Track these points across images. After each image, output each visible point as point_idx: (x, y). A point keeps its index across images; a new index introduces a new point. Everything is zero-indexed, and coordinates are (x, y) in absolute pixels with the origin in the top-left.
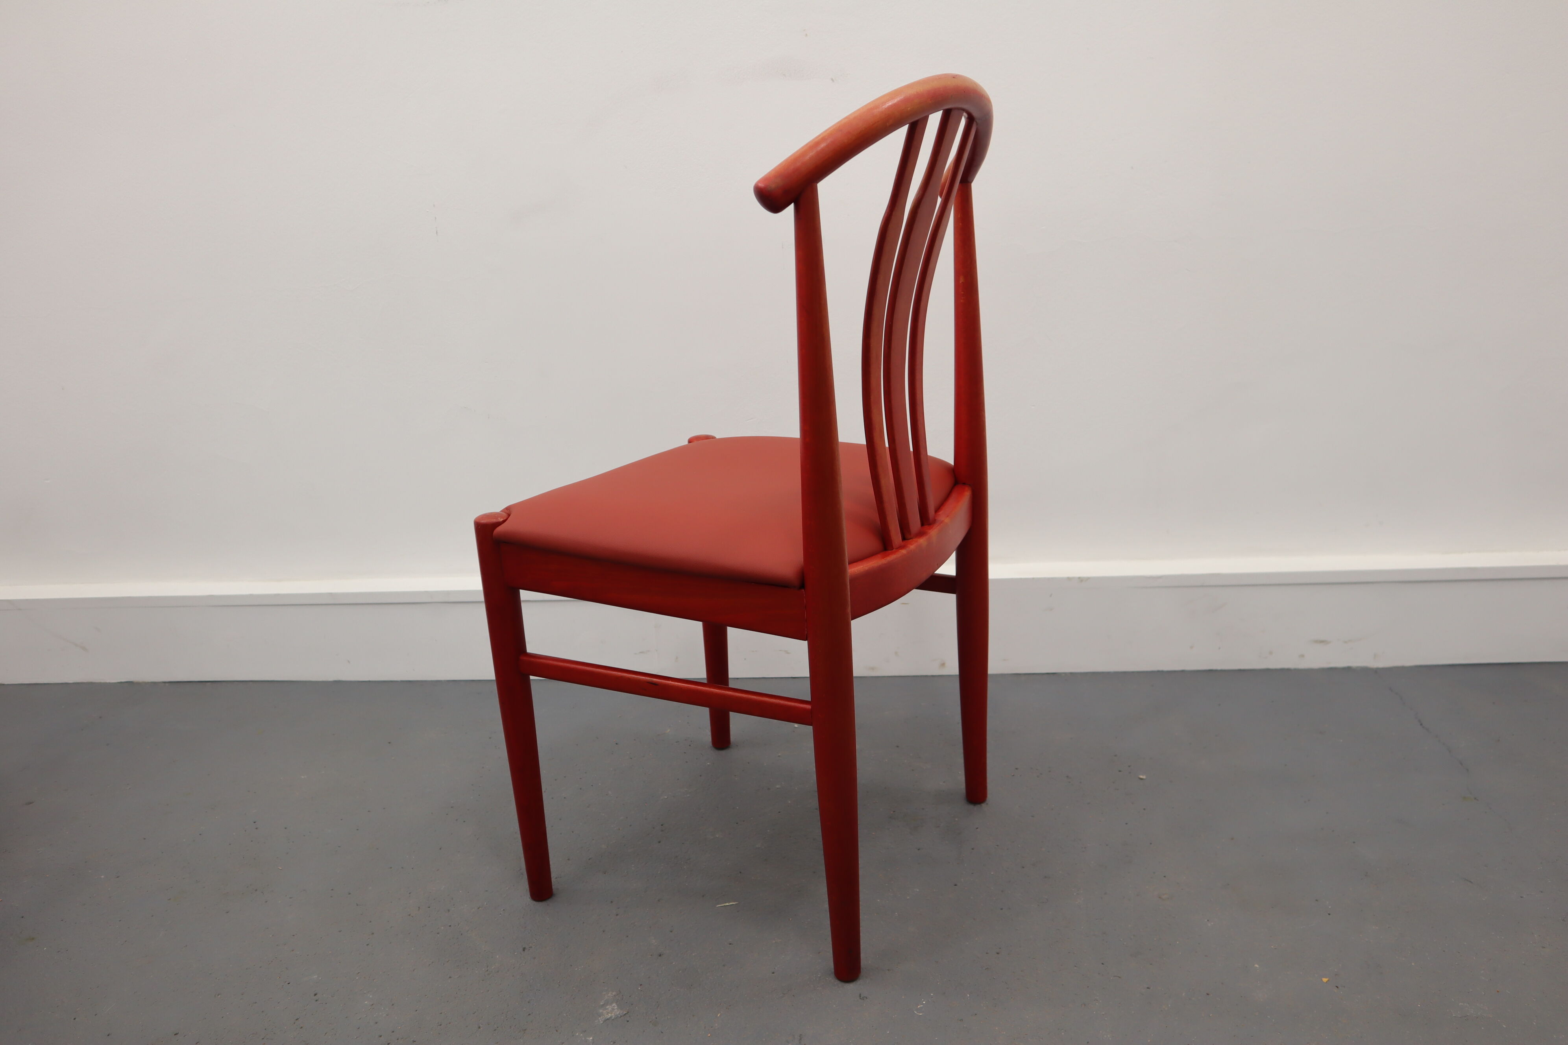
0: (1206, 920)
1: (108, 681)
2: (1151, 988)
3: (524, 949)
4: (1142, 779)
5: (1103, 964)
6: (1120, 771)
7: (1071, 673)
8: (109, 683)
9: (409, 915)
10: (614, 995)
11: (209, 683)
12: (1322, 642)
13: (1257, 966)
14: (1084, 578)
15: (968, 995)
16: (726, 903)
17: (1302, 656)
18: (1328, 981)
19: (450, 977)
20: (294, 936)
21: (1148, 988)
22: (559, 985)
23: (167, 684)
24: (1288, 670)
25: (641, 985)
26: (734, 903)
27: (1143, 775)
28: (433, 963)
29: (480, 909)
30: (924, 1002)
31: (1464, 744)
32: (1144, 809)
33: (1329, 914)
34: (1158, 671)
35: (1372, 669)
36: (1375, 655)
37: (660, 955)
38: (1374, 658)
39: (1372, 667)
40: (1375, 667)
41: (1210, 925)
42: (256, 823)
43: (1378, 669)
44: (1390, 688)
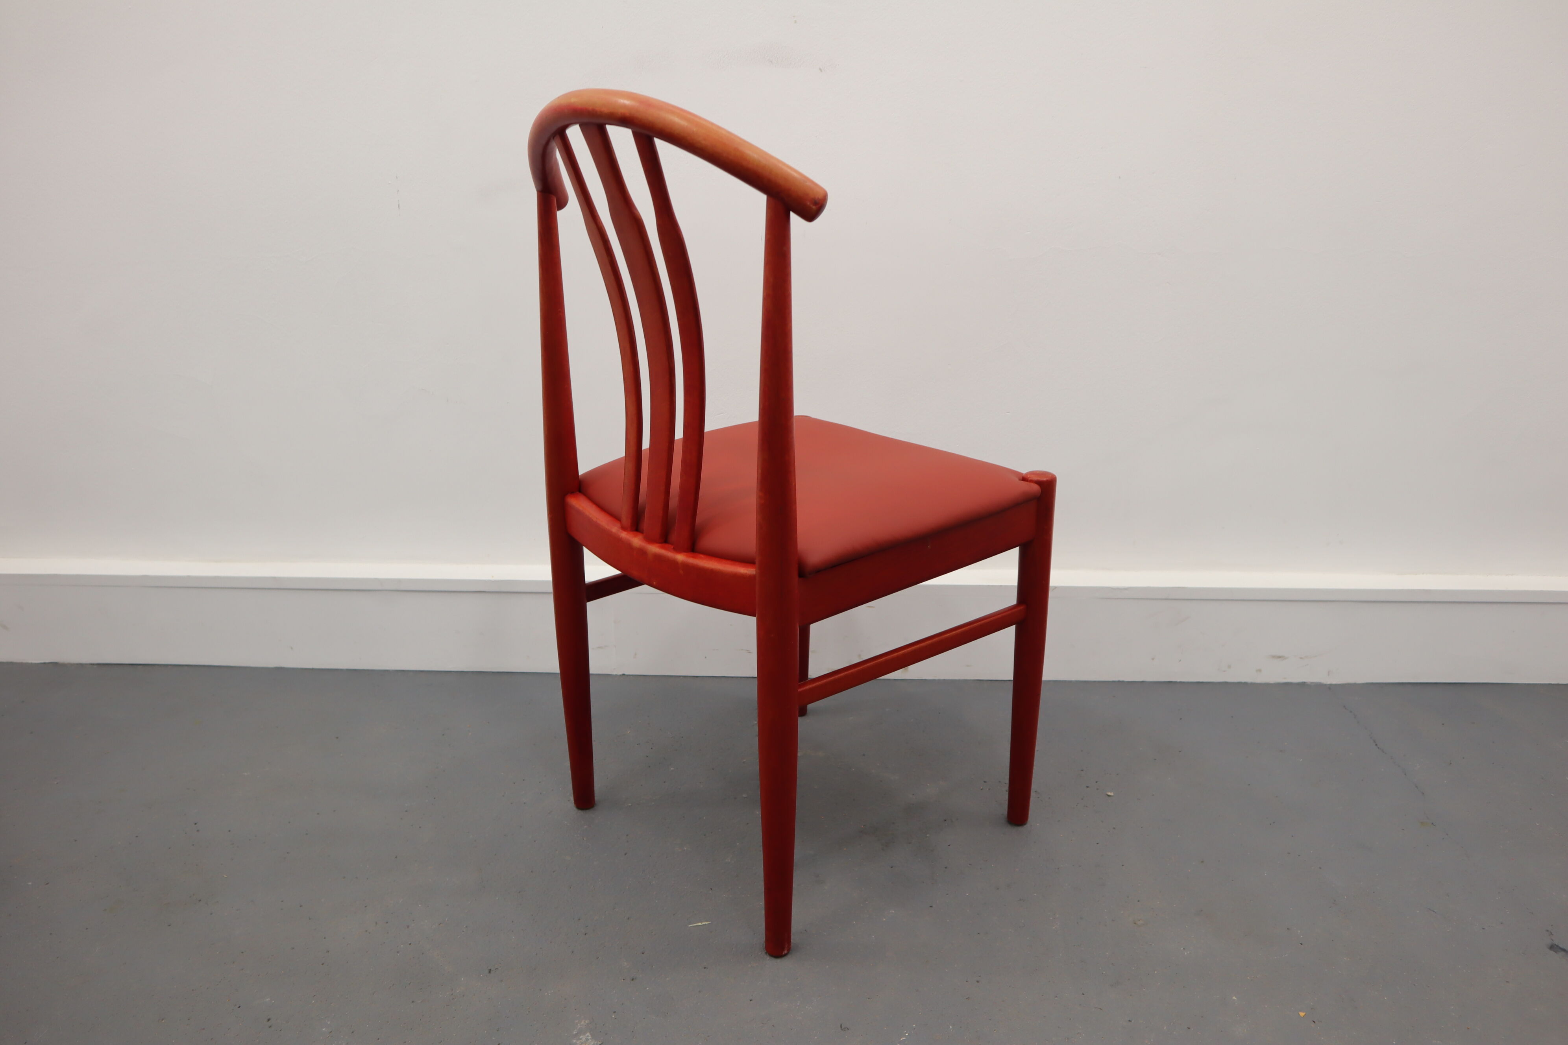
0: (1182, 949)
1: (30, 662)
2: (1133, 1021)
3: (490, 971)
4: (1109, 796)
5: (1083, 994)
6: (1087, 787)
8: (31, 663)
9: (366, 931)
10: (588, 1024)
11: (139, 667)
12: (1280, 657)
13: (1234, 998)
15: (951, 1027)
16: (699, 923)
17: (1260, 671)
18: (1305, 1015)
19: (413, 1002)
20: (242, 953)
21: (1129, 1021)
22: (529, 1012)
23: (95, 666)
24: (1245, 684)
25: (615, 1012)
26: (707, 923)
27: (1111, 792)
28: (393, 985)
29: (441, 925)
30: (907, 1034)
31: (1418, 767)
32: (1114, 828)
33: (1301, 944)
34: (1119, 681)
35: (1326, 685)
36: (1329, 672)
37: (633, 979)
38: (1329, 675)
39: (1325, 683)
40: (1328, 683)
41: (1186, 953)
42: (197, 825)
43: (1331, 685)
44: (1345, 707)
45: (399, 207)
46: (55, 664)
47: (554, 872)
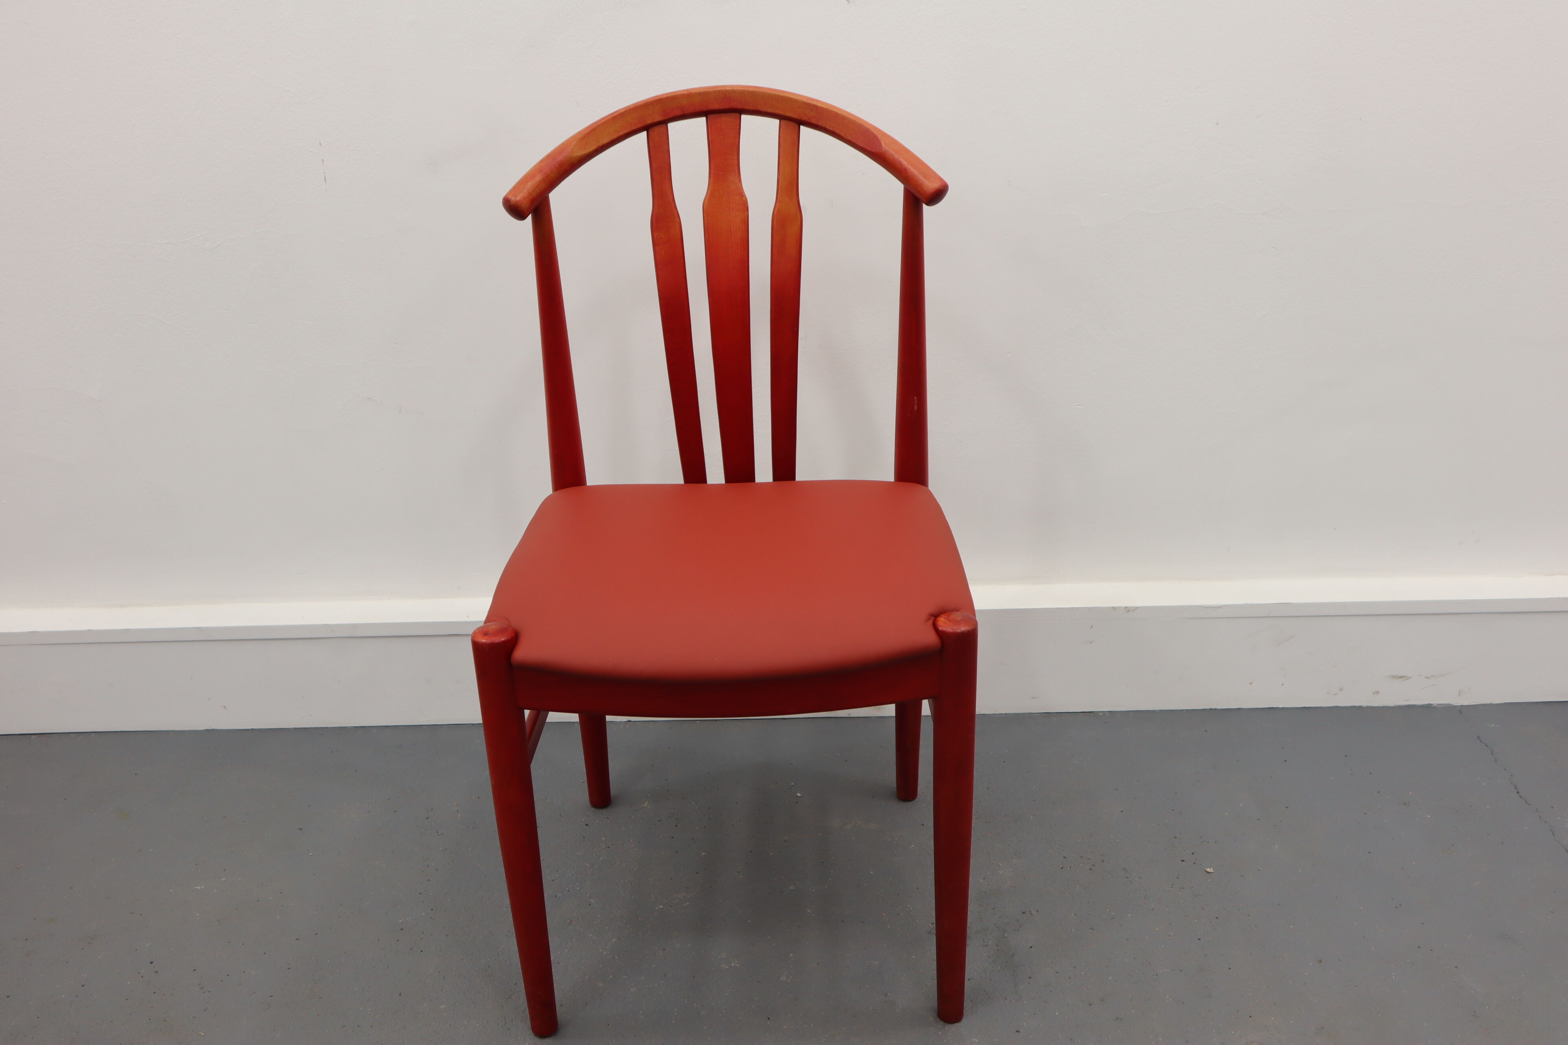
4: (1209, 873)
6: (1182, 861)
12: (1401, 677)
14: (1131, 607)
17: (1377, 693)
24: (1360, 708)
27: (1210, 868)
32: (1217, 917)
34: (1211, 709)
35: (1456, 706)
36: (1460, 692)
38: (1459, 695)
39: (1455, 704)
40: (1459, 704)
42: (153, 964)
43: (1462, 706)
44: (1478, 738)
45: (325, 179)
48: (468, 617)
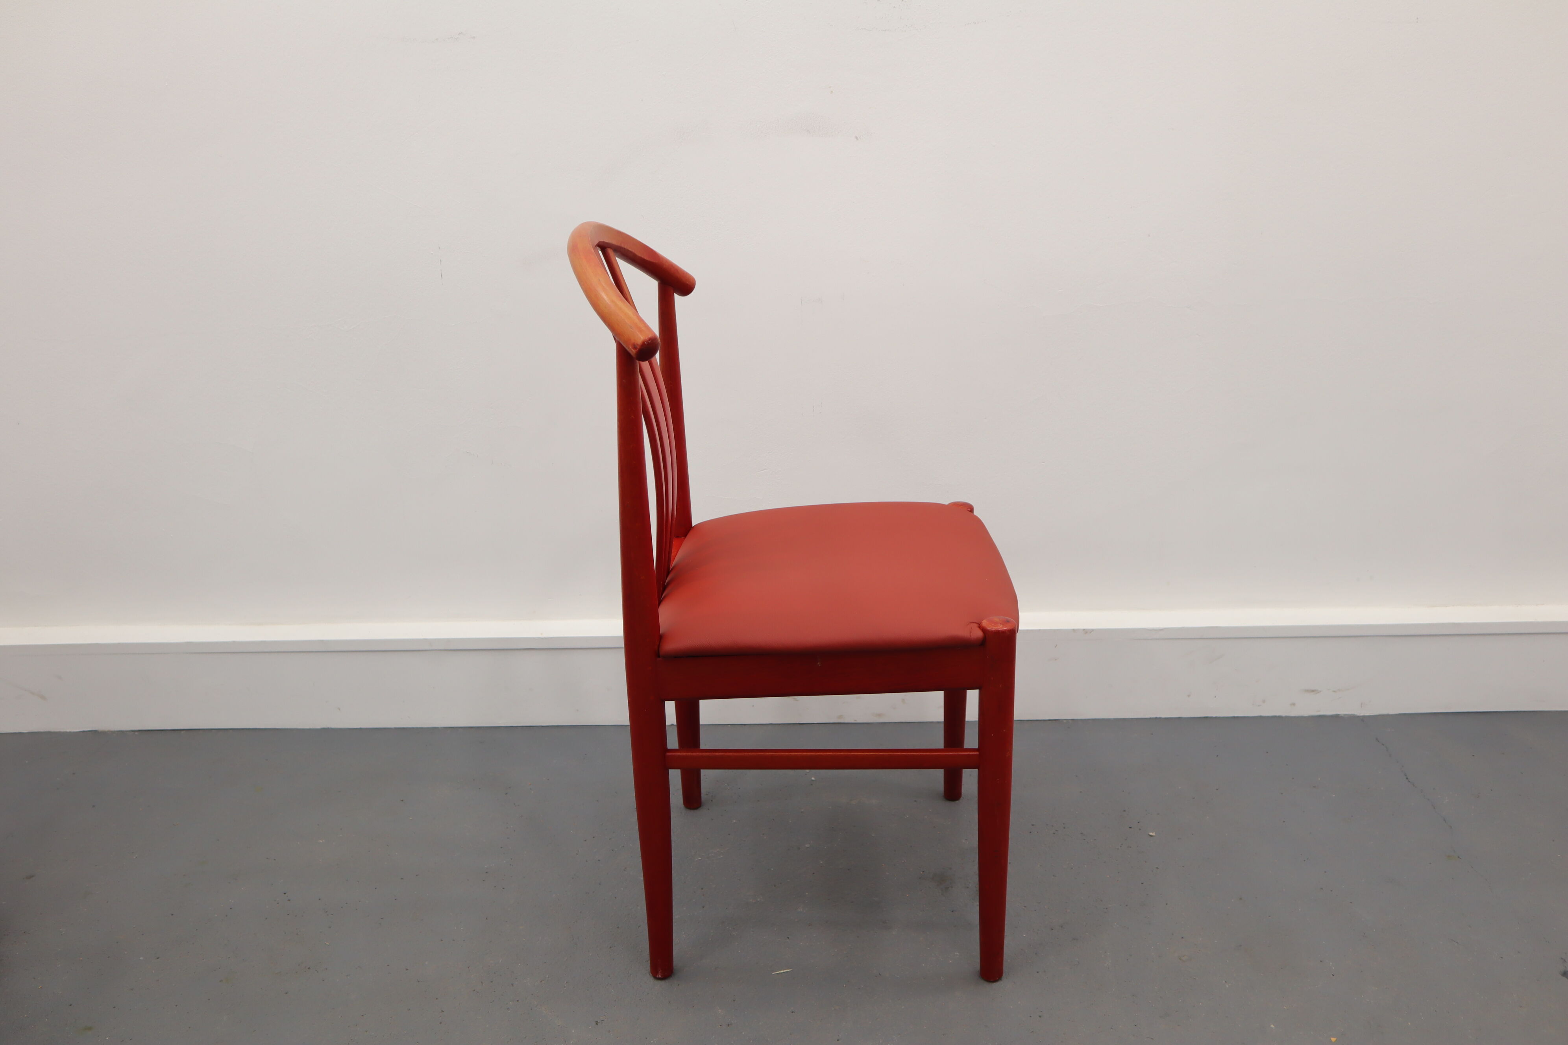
0: (1224, 982)
1: (68, 731)
3: (597, 1023)
4: (1151, 836)
5: (1136, 1026)
6: (1130, 828)
7: (1073, 720)
8: (70, 732)
9: (474, 990)
11: (183, 732)
12: (1313, 691)
13: (1272, 1026)
14: (1089, 630)
17: (1294, 704)
18: (1336, 1040)
20: (362, 1016)
23: (136, 733)
24: (1280, 717)
26: (788, 970)
27: (1153, 833)
28: (510, 1040)
29: (543, 982)
31: (1447, 800)
32: (1157, 868)
33: (1333, 975)
34: (1156, 718)
35: (1358, 717)
36: (1362, 704)
37: (729, 1025)
38: (1361, 707)
39: (1358, 715)
40: (1362, 715)
41: (1227, 986)
42: (286, 894)
43: (1364, 717)
44: (1377, 739)
45: (442, 276)
46: (95, 732)
47: (639, 927)
48: (542, 634)
